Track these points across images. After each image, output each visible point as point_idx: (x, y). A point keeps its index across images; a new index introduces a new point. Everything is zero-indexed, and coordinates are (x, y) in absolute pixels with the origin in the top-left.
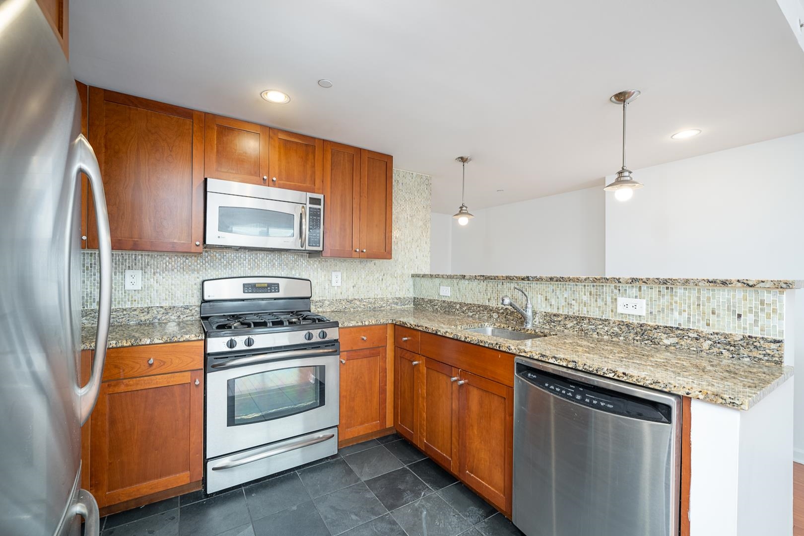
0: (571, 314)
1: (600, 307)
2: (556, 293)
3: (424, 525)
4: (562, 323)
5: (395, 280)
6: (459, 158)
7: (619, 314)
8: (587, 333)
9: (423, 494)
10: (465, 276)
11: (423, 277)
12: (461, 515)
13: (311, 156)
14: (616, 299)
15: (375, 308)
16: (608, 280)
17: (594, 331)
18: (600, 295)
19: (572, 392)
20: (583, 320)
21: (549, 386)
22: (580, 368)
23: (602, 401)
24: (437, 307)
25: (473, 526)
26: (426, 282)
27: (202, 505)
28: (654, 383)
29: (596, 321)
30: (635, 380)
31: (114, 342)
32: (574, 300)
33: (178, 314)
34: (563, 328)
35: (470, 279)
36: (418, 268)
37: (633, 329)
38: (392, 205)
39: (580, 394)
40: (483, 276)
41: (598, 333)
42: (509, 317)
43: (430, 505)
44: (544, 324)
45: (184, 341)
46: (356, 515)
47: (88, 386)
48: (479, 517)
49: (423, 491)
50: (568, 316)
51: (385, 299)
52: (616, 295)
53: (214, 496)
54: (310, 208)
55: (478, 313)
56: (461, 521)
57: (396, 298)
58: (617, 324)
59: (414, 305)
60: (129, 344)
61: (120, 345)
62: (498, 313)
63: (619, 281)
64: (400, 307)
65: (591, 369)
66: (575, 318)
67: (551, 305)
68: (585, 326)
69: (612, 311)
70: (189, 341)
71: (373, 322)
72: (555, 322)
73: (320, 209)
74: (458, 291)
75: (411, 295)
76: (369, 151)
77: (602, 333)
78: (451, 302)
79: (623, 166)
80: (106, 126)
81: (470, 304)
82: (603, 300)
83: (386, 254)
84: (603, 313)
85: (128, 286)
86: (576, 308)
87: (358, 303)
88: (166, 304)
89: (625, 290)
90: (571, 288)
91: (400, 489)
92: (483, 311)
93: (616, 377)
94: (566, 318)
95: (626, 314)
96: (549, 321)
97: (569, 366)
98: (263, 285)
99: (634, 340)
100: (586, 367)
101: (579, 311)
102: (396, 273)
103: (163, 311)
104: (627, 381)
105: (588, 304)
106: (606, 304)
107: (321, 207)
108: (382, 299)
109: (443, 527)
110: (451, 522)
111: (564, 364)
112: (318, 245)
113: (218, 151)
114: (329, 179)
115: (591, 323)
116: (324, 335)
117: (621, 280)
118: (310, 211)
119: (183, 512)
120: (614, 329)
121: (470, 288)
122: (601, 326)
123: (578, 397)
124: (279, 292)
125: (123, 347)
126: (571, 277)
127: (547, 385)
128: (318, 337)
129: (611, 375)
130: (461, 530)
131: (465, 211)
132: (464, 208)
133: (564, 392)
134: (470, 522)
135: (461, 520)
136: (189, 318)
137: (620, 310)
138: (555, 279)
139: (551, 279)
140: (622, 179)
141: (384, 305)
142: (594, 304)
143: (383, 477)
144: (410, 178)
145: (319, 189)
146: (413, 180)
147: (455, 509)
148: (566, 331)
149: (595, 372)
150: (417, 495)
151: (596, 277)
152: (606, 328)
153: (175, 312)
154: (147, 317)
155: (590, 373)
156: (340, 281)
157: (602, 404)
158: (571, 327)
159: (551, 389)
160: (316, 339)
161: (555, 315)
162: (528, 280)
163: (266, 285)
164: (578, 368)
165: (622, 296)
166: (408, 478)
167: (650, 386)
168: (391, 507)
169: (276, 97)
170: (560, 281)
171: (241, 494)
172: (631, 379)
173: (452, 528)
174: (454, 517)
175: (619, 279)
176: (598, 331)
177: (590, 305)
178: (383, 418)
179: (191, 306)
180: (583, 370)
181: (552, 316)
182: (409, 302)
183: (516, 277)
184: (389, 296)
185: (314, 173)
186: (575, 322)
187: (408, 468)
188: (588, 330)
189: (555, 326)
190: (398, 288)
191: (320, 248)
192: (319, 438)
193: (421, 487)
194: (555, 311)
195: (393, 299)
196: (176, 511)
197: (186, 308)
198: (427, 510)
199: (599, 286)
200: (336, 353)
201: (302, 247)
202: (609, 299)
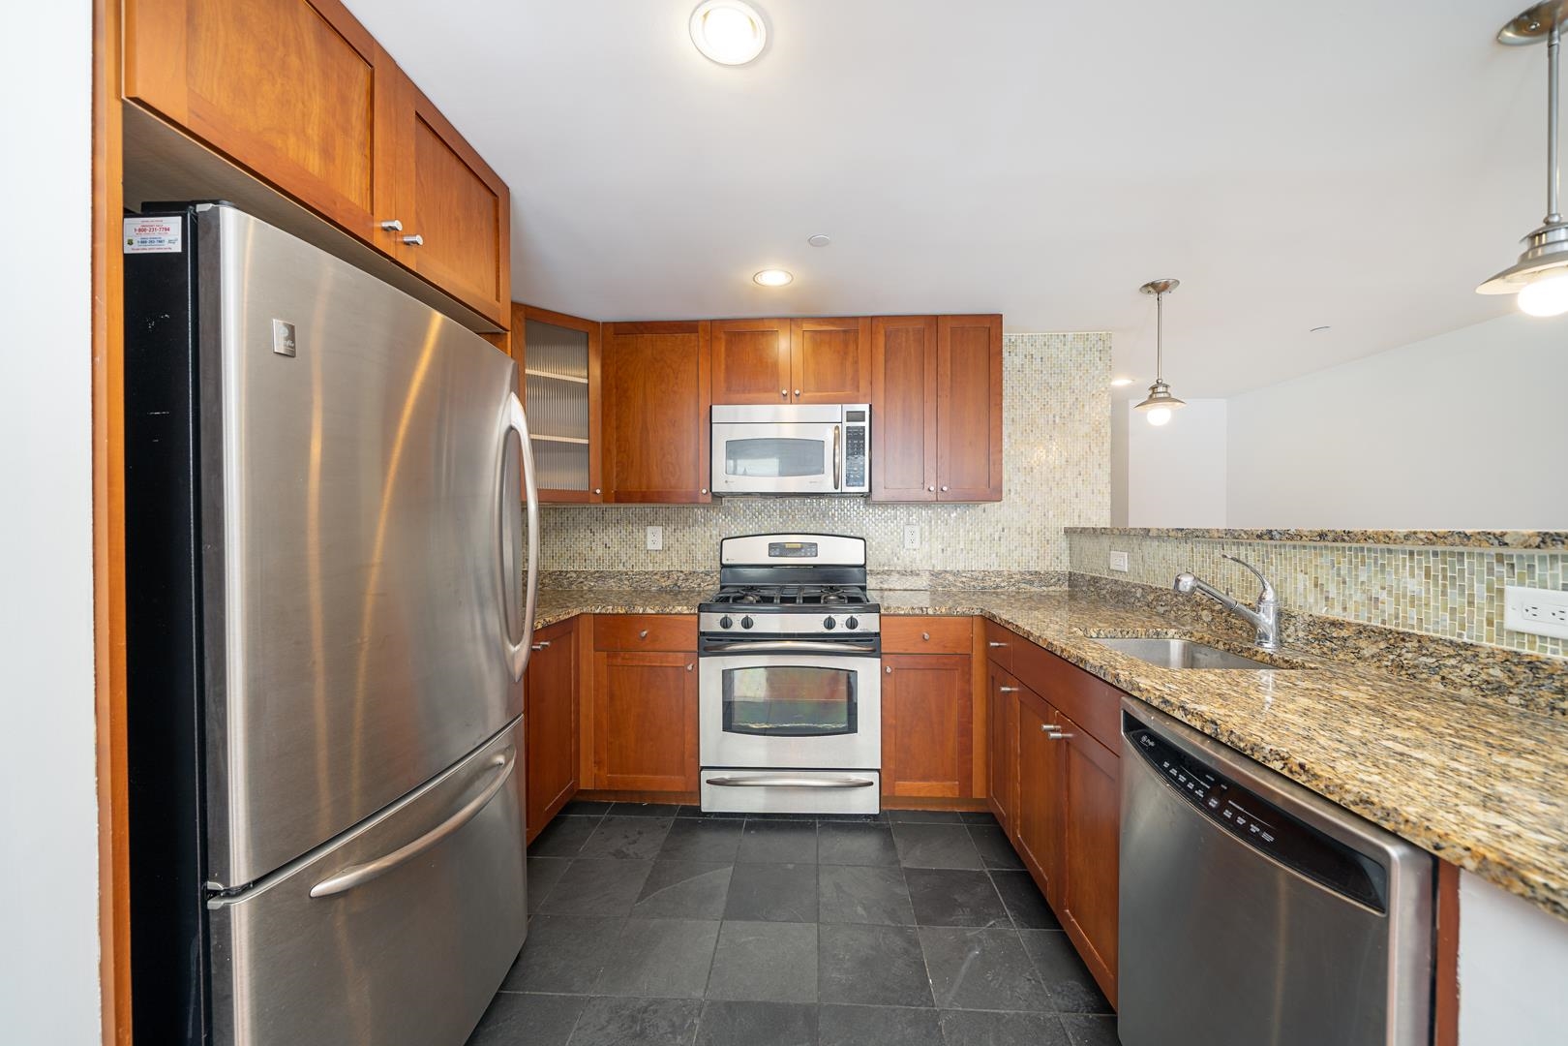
0: (1376, 623)
1: (1453, 610)
2: (1339, 569)
3: (964, 969)
4: (1350, 643)
5: (1028, 539)
6: (1146, 286)
7: (1511, 633)
8: (1412, 674)
9: (991, 923)
10: (1149, 531)
11: (1081, 532)
12: (1044, 987)
13: (852, 347)
14: (1501, 592)
15: (984, 588)
16: (1468, 537)
17: (1434, 670)
18: (1454, 578)
19: (1204, 789)
20: (1403, 640)
21: (1170, 768)
22: (1224, 740)
23: (1256, 823)
24: (1104, 592)
25: (1057, 1013)
26: (1088, 544)
27: (695, 823)
28: (1361, 801)
29: (1440, 648)
30: (1322, 786)
31: (611, 607)
32: (1383, 588)
33: (699, 581)
34: (1352, 655)
35: (1158, 537)
36: (1079, 516)
37: (1550, 676)
38: (1001, 404)
39: (1218, 798)
40: (1182, 530)
41: (1443, 678)
42: (1234, 621)
43: (993, 944)
44: (1308, 643)
45: (676, 614)
46: (865, 909)
47: (521, 644)
48: (1079, 1004)
49: (994, 919)
50: (1365, 627)
51: (1006, 573)
52: (1500, 579)
53: (712, 818)
54: (848, 428)
55: (1175, 609)
56: (1037, 994)
57: (1028, 572)
58: (1500, 657)
59: (1069, 586)
60: (623, 611)
61: (615, 611)
62: (1212, 611)
63: (1501, 540)
64: (1037, 589)
65: (1242, 745)
66: (1384, 634)
67: (1327, 598)
68: (1410, 655)
69: (1490, 623)
70: (681, 614)
71: (944, 610)
72: (1335, 641)
73: (863, 428)
74: (1140, 561)
75: (1064, 566)
76: (953, 316)
77: (1458, 680)
78: (1128, 583)
79: (1550, 215)
80: (616, 363)
81: (1161, 589)
82: (1462, 588)
83: (994, 494)
84: (1462, 626)
85: (650, 546)
86: (1389, 609)
87: (951, 578)
88: (686, 569)
89: (1531, 567)
90: (1376, 559)
91: (956, 900)
92: (1183, 604)
93: (1285, 772)
94: (1361, 632)
95: (1534, 635)
96: (1320, 636)
97: (1207, 731)
98: (795, 546)
99: (1553, 709)
100: (1233, 737)
101: (1397, 618)
102: (1029, 526)
103: (682, 576)
104: (1307, 785)
105: (1420, 599)
106: (1471, 603)
107: (866, 424)
108: (999, 574)
109: (997, 986)
110: (1017, 987)
111: (1198, 725)
112: (861, 483)
113: (727, 368)
114: (881, 376)
115: (1424, 652)
116: (852, 624)
117: (1507, 539)
118: (848, 432)
119: (677, 824)
120: (1491, 671)
121: (1161, 555)
122: (1453, 662)
123: (1213, 803)
124: (816, 555)
125: (618, 614)
126: (1370, 530)
127: (1166, 765)
128: (845, 626)
129: (1277, 765)
130: (1027, 1006)
131: (1162, 395)
132: (1161, 389)
133: (1191, 786)
134: (1056, 1003)
135: (1039, 992)
136: (710, 587)
137: (1513, 620)
138: (1331, 536)
139: (1322, 536)
140: (1540, 252)
141: (1002, 585)
142: (1436, 601)
143: (938, 872)
144: (1060, 345)
145: (865, 396)
146: (1067, 348)
147: (1037, 971)
148: (1360, 664)
149: (1248, 752)
150: (979, 919)
151: (1435, 530)
152: (1468, 669)
153: (695, 578)
154: (668, 583)
155: (1239, 753)
156: (918, 539)
157: (1254, 829)
158: (1373, 656)
159: (1171, 775)
160: (841, 628)
161: (1333, 624)
162: (1271, 539)
163: (799, 545)
164: (1220, 737)
165: (1521, 583)
166: (979, 890)
167: (1353, 808)
168: (923, 920)
169: (774, 277)
170: (1344, 540)
171: (739, 826)
172: (1314, 782)
173: (1012, 997)
174: (1027, 983)
175: (1503, 534)
176: (1444, 672)
177: (1427, 605)
178: (966, 779)
179: (713, 572)
180: (1229, 744)
181: (1327, 625)
182: (1059, 580)
183: (1245, 532)
184: (1015, 568)
185: (856, 371)
186: (1383, 645)
187: (989, 875)
188: (1416, 667)
189: (1332, 650)
190: (1035, 555)
191: (866, 489)
192: (848, 780)
193: (993, 911)
194: (1336, 614)
195: (1022, 574)
196: (670, 820)
197: (707, 574)
198: (983, 950)
199: (1452, 554)
200: (874, 654)
201: (836, 488)
202: (1480, 590)
